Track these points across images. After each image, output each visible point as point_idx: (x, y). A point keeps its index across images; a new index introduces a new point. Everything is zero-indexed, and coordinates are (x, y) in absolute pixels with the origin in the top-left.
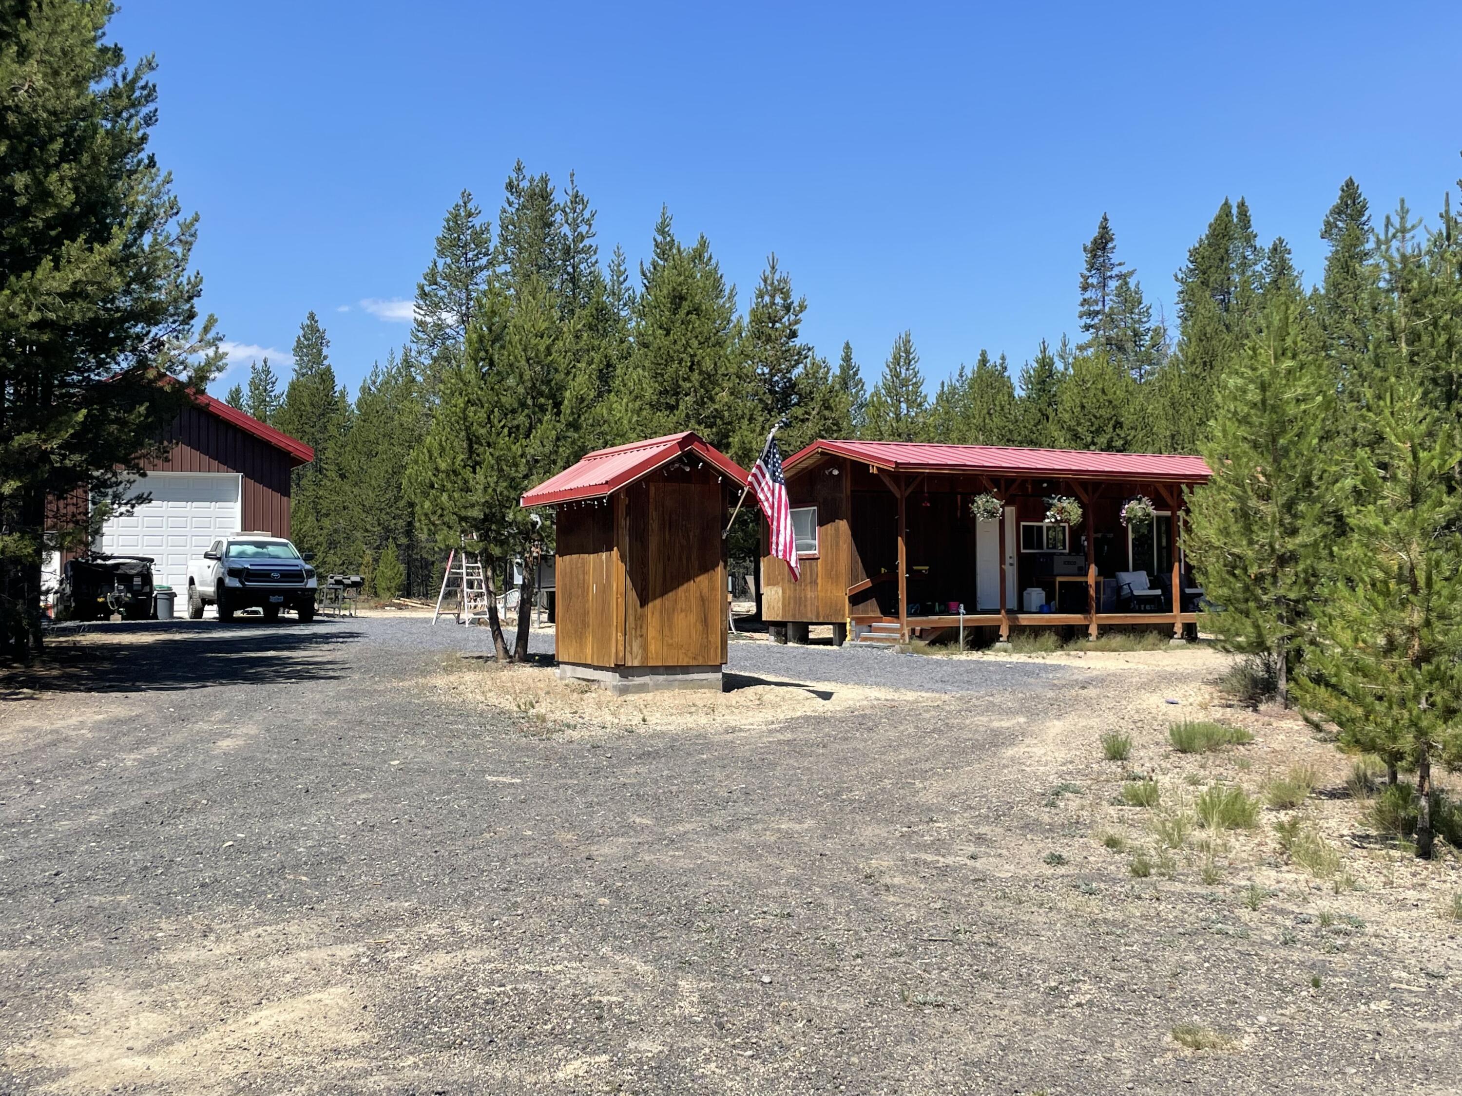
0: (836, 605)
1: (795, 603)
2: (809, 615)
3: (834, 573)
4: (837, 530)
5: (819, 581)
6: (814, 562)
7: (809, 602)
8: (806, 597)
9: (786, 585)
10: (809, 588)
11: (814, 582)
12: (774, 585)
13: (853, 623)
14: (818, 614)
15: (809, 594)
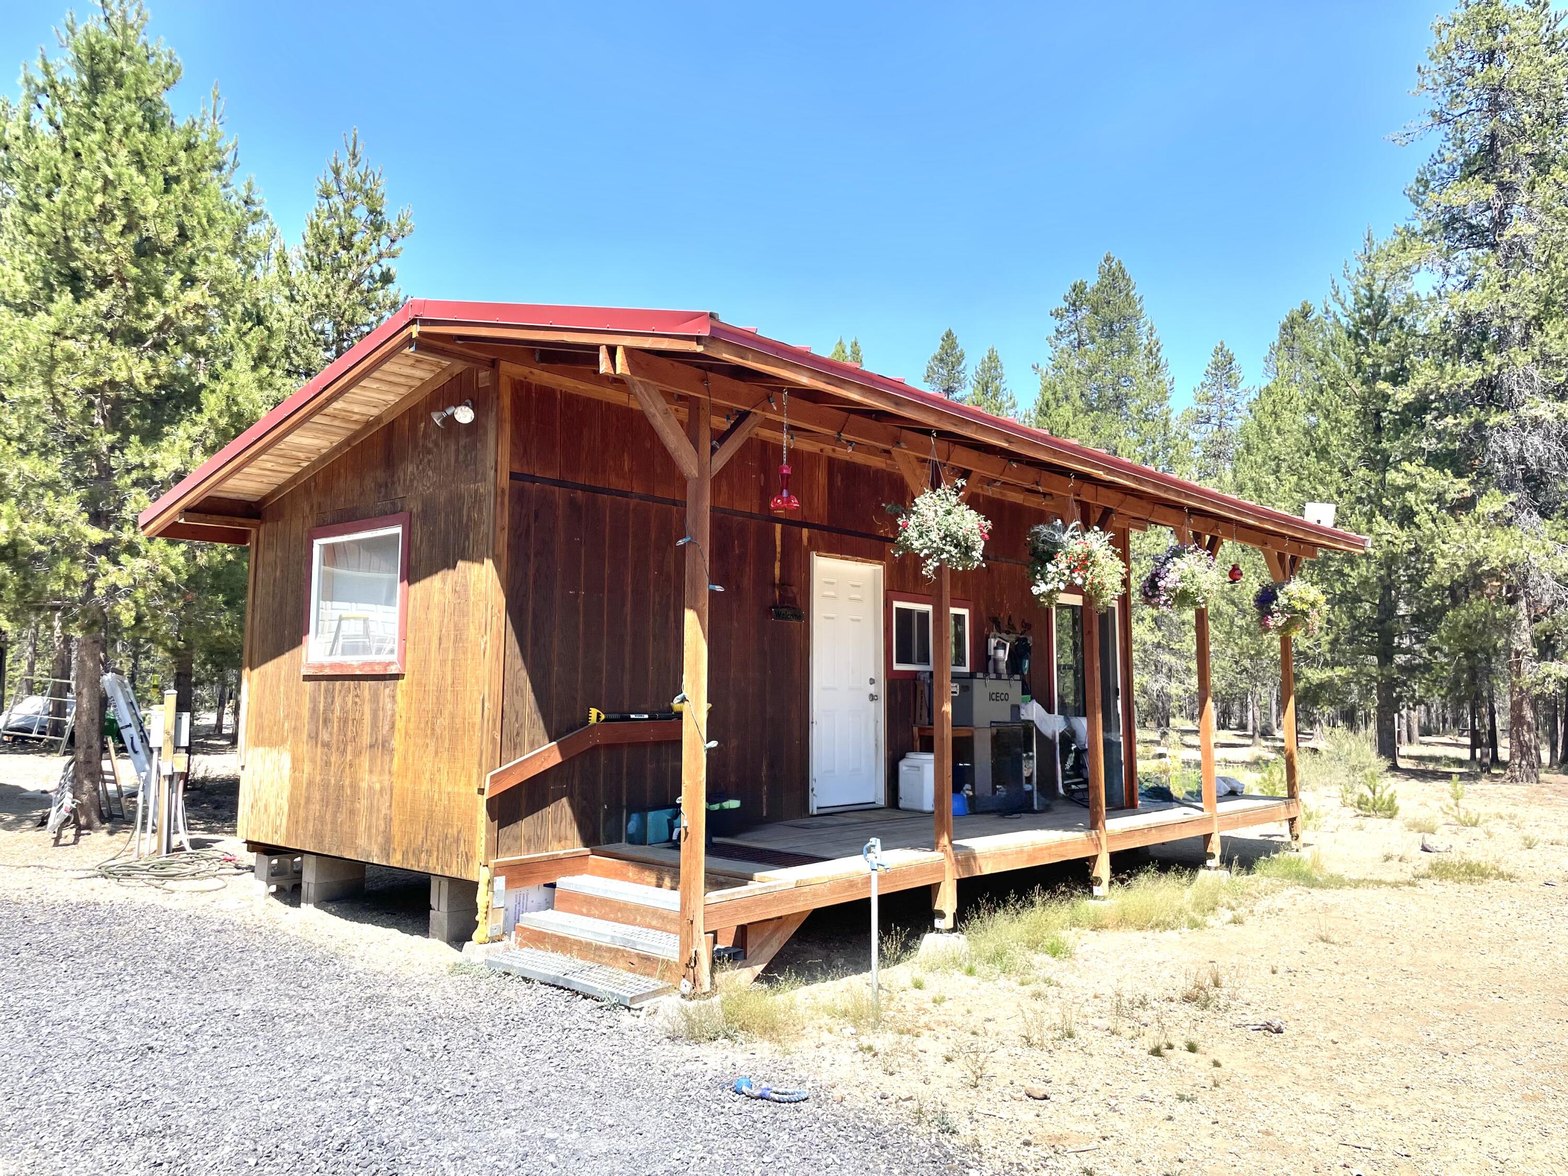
0: (448, 824)
1: (325, 802)
2: (362, 841)
3: (443, 721)
4: (461, 592)
5: (397, 742)
6: (384, 689)
7: (362, 805)
8: (354, 787)
9: (304, 748)
10: (365, 761)
11: (382, 746)
12: (272, 744)
13: (500, 882)
14: (388, 840)
15: (369, 780)
